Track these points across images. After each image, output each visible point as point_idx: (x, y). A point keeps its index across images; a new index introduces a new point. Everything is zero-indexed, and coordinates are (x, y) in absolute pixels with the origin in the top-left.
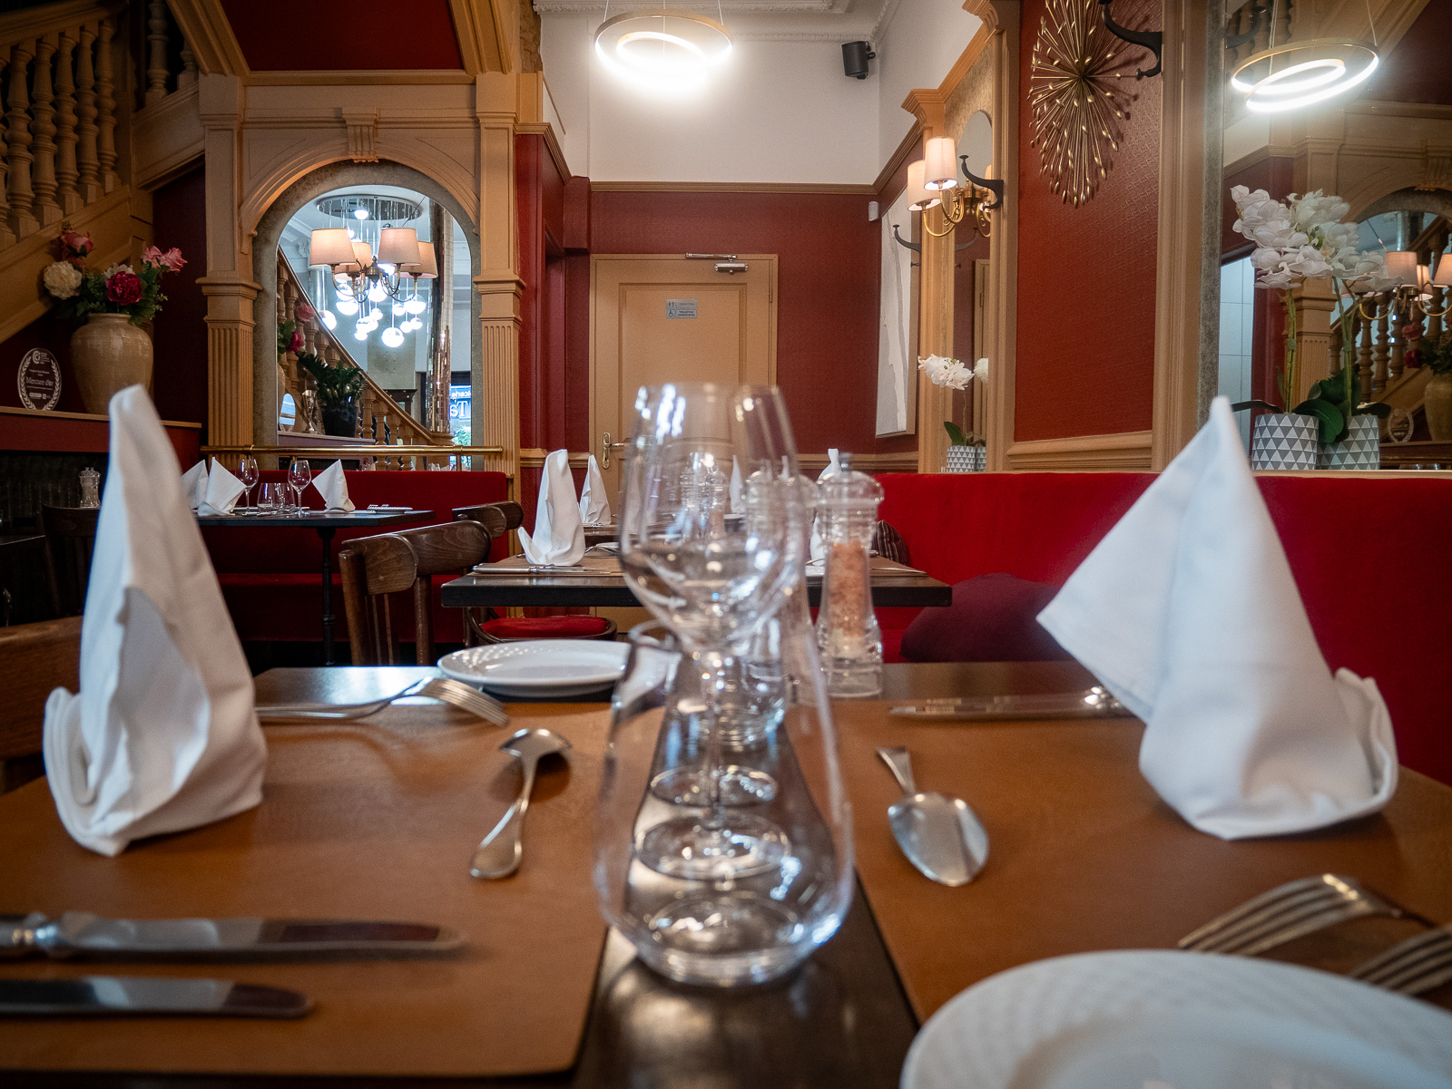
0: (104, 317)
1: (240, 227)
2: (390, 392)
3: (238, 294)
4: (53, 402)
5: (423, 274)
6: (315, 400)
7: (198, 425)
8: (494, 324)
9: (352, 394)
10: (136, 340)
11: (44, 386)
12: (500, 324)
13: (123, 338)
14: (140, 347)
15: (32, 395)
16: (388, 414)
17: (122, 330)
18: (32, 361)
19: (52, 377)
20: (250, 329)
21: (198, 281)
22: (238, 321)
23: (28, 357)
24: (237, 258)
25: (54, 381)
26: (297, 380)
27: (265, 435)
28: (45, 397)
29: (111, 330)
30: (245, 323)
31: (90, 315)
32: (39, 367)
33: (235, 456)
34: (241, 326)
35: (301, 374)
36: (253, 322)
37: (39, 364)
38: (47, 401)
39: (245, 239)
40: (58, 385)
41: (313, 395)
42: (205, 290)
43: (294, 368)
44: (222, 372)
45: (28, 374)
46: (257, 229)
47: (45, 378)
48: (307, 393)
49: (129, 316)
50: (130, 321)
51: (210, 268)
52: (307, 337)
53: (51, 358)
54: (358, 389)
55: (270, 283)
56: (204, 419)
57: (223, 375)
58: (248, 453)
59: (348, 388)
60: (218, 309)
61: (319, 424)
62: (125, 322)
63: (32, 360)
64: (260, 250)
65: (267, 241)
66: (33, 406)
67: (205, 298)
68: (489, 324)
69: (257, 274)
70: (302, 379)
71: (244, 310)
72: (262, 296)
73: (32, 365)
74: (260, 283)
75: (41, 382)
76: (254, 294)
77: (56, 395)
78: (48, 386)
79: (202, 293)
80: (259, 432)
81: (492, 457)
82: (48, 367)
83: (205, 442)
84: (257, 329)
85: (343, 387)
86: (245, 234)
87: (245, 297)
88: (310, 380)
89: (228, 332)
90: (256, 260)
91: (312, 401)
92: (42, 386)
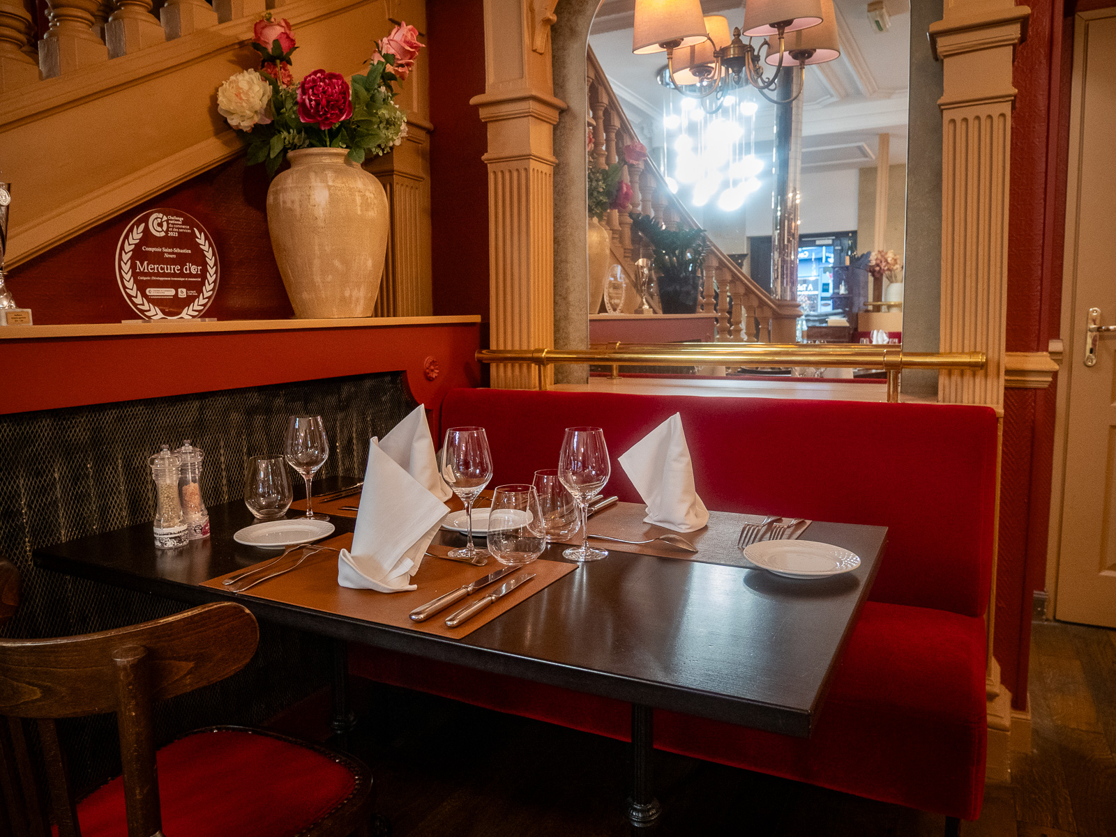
0: (307, 155)
1: (532, 10)
2: (732, 256)
3: (527, 115)
4: (202, 301)
5: (817, 50)
6: (650, 270)
7: (476, 318)
8: (970, 113)
9: (693, 261)
10: (350, 189)
11: (182, 274)
12: (983, 111)
13: (329, 187)
14: (358, 200)
15: (152, 292)
16: (731, 282)
17: (330, 174)
18: (146, 230)
19: (199, 258)
20: (547, 169)
21: (474, 101)
22: (527, 157)
23: (138, 224)
24: (526, 57)
25: (204, 264)
26: (631, 247)
27: (571, 329)
28: (183, 293)
29: (312, 175)
30: (540, 159)
31: (290, 154)
32: (166, 241)
33: (525, 366)
34: (533, 164)
35: (635, 240)
36: (552, 159)
37: (166, 237)
38: (189, 300)
39: (538, 27)
40: (212, 271)
41: (647, 264)
42: (484, 113)
43: (627, 232)
44: (508, 237)
45: (138, 254)
46: (557, 11)
47: (181, 260)
48: (641, 262)
49: (345, 151)
50: (348, 160)
51: (490, 78)
52: (643, 196)
53: (192, 226)
54: (700, 255)
55: (578, 100)
56: (482, 307)
57: (508, 242)
58: (540, 362)
59: (689, 255)
60: (501, 141)
61: (656, 298)
62: (340, 161)
63: (147, 227)
64: (564, 49)
65: (573, 33)
66: (155, 313)
67: (484, 126)
68: (957, 114)
69: (559, 85)
70: (637, 246)
71: (539, 139)
72: (567, 118)
73: (147, 238)
74: (564, 99)
75: (169, 269)
76: (554, 115)
77: (208, 290)
78: (191, 275)
79: (479, 120)
80: (563, 324)
81: (956, 372)
82: (186, 240)
83: (485, 344)
84: (559, 170)
85: (683, 253)
86: (538, 19)
87: (539, 119)
88: (646, 246)
89: (515, 174)
90: (558, 63)
91: (646, 271)
92: (174, 275)
